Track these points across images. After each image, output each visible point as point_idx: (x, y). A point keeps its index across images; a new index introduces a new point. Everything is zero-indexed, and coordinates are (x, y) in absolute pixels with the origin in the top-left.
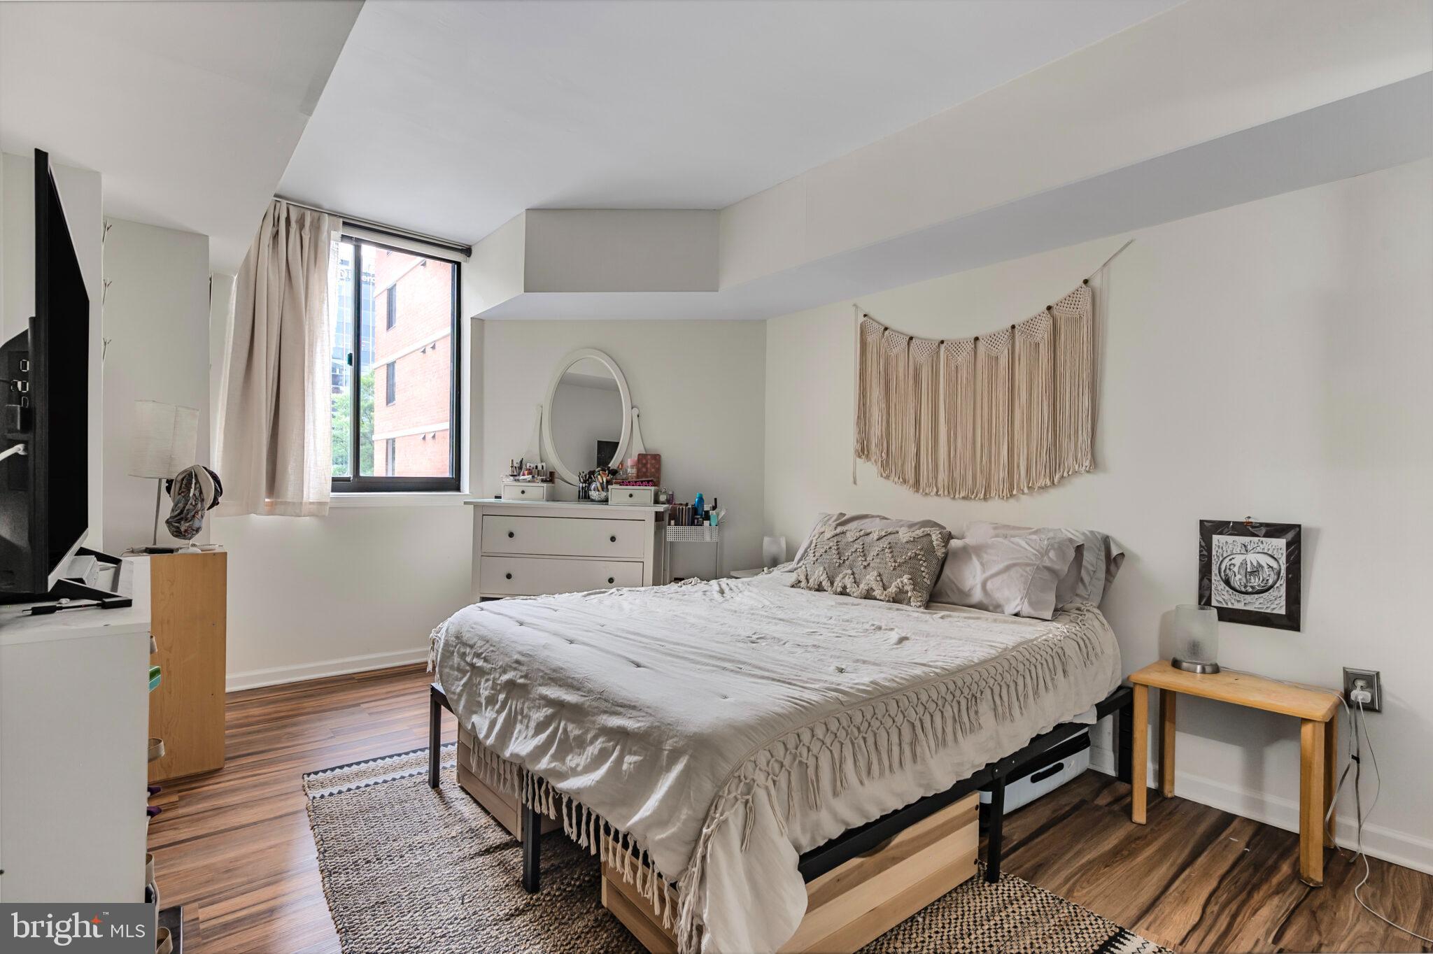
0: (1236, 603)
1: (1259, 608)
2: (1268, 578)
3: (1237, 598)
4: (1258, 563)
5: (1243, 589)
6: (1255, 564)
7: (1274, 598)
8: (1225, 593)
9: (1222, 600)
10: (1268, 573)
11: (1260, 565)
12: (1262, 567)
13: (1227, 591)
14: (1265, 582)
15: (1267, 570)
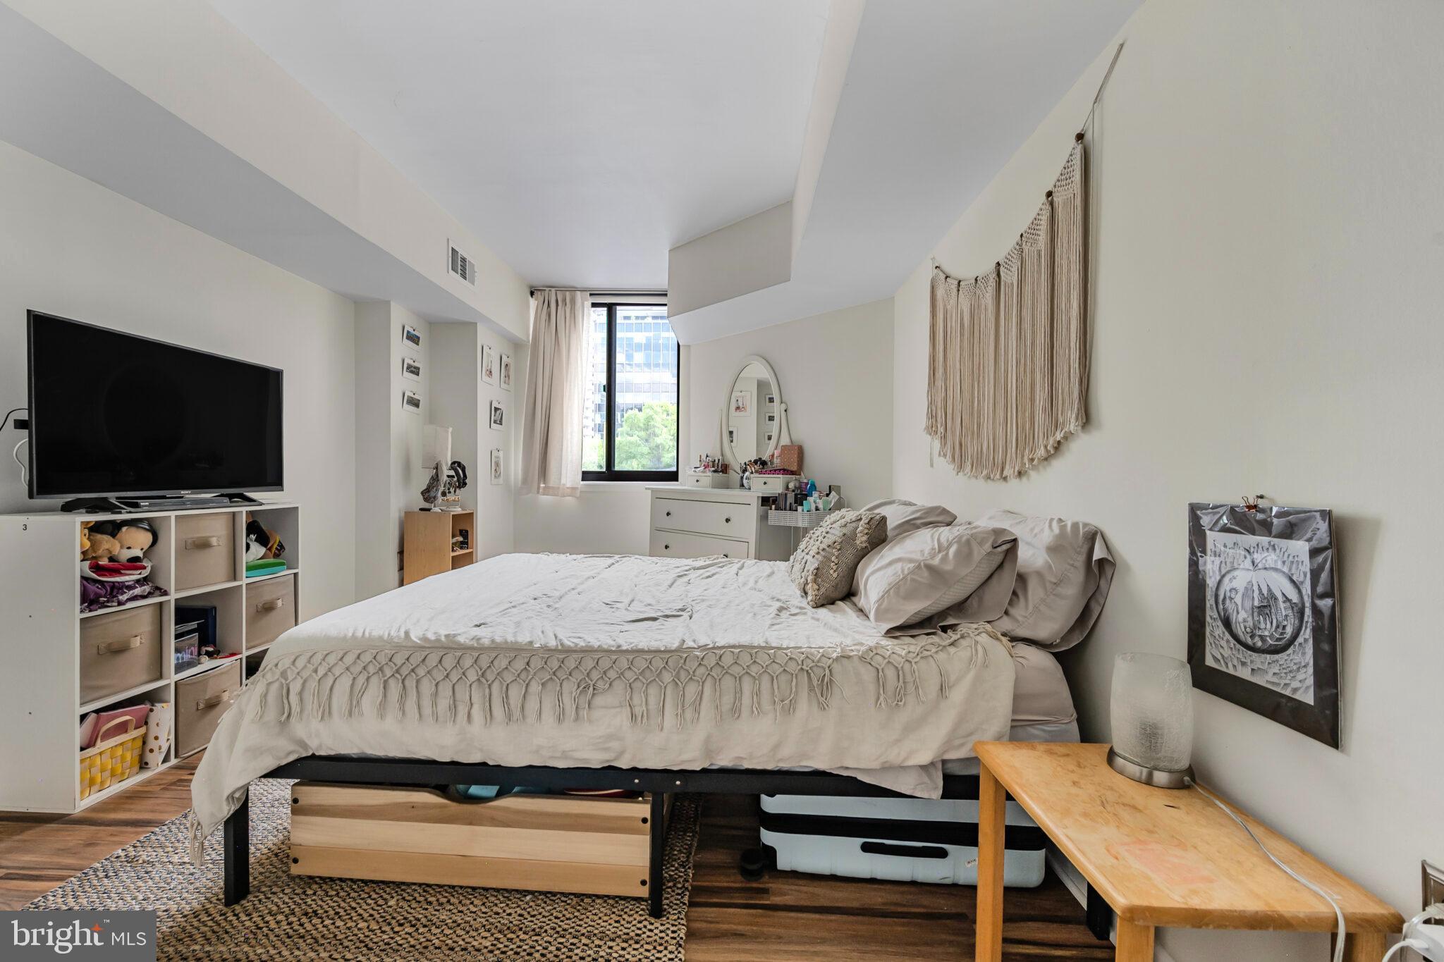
0: (1239, 667)
1: (1273, 683)
2: (1285, 623)
3: (1240, 656)
4: (1269, 590)
5: (1249, 641)
6: (1265, 592)
7: (1295, 668)
8: (1223, 643)
9: (1219, 657)
10: (1284, 614)
11: (1272, 596)
12: (1276, 599)
13: (1228, 641)
14: (1280, 630)
15: (1282, 605)
